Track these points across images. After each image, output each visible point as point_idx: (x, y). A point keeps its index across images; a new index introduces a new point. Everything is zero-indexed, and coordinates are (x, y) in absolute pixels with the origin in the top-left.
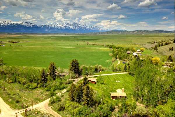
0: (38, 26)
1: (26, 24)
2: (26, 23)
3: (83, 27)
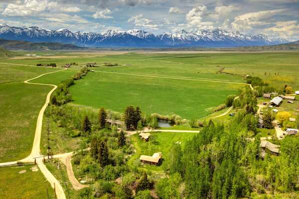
0: (155, 36)
1: (138, 33)
2: (138, 31)
3: (234, 36)
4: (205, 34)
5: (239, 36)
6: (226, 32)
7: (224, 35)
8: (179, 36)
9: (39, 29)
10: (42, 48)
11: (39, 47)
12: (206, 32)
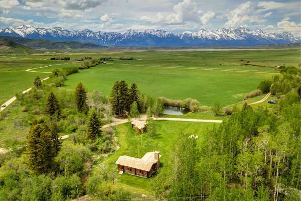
0: (175, 35)
1: (158, 33)
2: (157, 31)
3: (257, 35)
4: (226, 33)
5: (262, 34)
6: (249, 30)
7: (246, 33)
8: (199, 35)
9: (63, 29)
10: (63, 46)
11: (60, 46)
12: (228, 30)
